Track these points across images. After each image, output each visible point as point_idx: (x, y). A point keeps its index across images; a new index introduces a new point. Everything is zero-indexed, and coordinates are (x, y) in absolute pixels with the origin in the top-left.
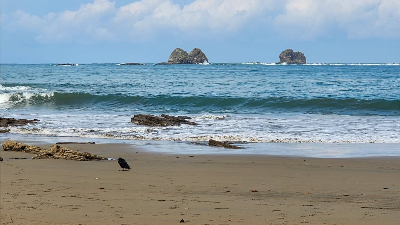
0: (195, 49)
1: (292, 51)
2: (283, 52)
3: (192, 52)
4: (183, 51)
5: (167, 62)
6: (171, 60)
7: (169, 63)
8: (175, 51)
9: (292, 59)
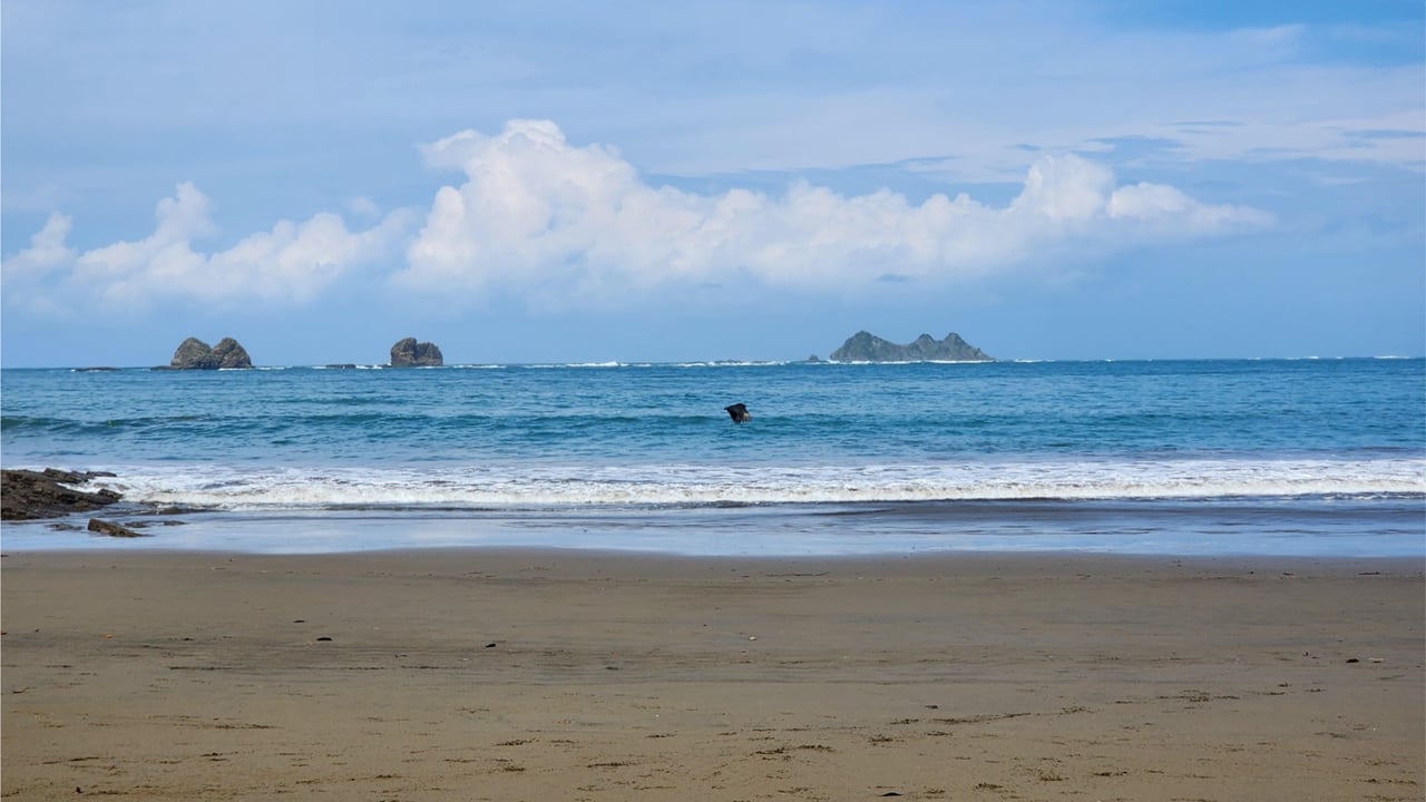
0: (225, 340)
1: (415, 341)
2: (398, 345)
3: (220, 345)
4: (200, 343)
5: (169, 365)
6: (178, 360)
7: (174, 368)
8: (185, 343)
9: (415, 356)
